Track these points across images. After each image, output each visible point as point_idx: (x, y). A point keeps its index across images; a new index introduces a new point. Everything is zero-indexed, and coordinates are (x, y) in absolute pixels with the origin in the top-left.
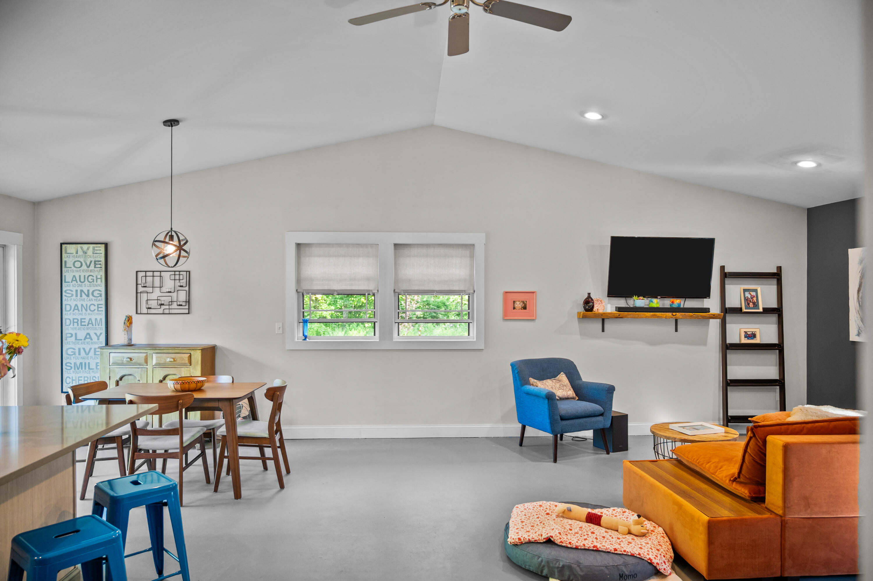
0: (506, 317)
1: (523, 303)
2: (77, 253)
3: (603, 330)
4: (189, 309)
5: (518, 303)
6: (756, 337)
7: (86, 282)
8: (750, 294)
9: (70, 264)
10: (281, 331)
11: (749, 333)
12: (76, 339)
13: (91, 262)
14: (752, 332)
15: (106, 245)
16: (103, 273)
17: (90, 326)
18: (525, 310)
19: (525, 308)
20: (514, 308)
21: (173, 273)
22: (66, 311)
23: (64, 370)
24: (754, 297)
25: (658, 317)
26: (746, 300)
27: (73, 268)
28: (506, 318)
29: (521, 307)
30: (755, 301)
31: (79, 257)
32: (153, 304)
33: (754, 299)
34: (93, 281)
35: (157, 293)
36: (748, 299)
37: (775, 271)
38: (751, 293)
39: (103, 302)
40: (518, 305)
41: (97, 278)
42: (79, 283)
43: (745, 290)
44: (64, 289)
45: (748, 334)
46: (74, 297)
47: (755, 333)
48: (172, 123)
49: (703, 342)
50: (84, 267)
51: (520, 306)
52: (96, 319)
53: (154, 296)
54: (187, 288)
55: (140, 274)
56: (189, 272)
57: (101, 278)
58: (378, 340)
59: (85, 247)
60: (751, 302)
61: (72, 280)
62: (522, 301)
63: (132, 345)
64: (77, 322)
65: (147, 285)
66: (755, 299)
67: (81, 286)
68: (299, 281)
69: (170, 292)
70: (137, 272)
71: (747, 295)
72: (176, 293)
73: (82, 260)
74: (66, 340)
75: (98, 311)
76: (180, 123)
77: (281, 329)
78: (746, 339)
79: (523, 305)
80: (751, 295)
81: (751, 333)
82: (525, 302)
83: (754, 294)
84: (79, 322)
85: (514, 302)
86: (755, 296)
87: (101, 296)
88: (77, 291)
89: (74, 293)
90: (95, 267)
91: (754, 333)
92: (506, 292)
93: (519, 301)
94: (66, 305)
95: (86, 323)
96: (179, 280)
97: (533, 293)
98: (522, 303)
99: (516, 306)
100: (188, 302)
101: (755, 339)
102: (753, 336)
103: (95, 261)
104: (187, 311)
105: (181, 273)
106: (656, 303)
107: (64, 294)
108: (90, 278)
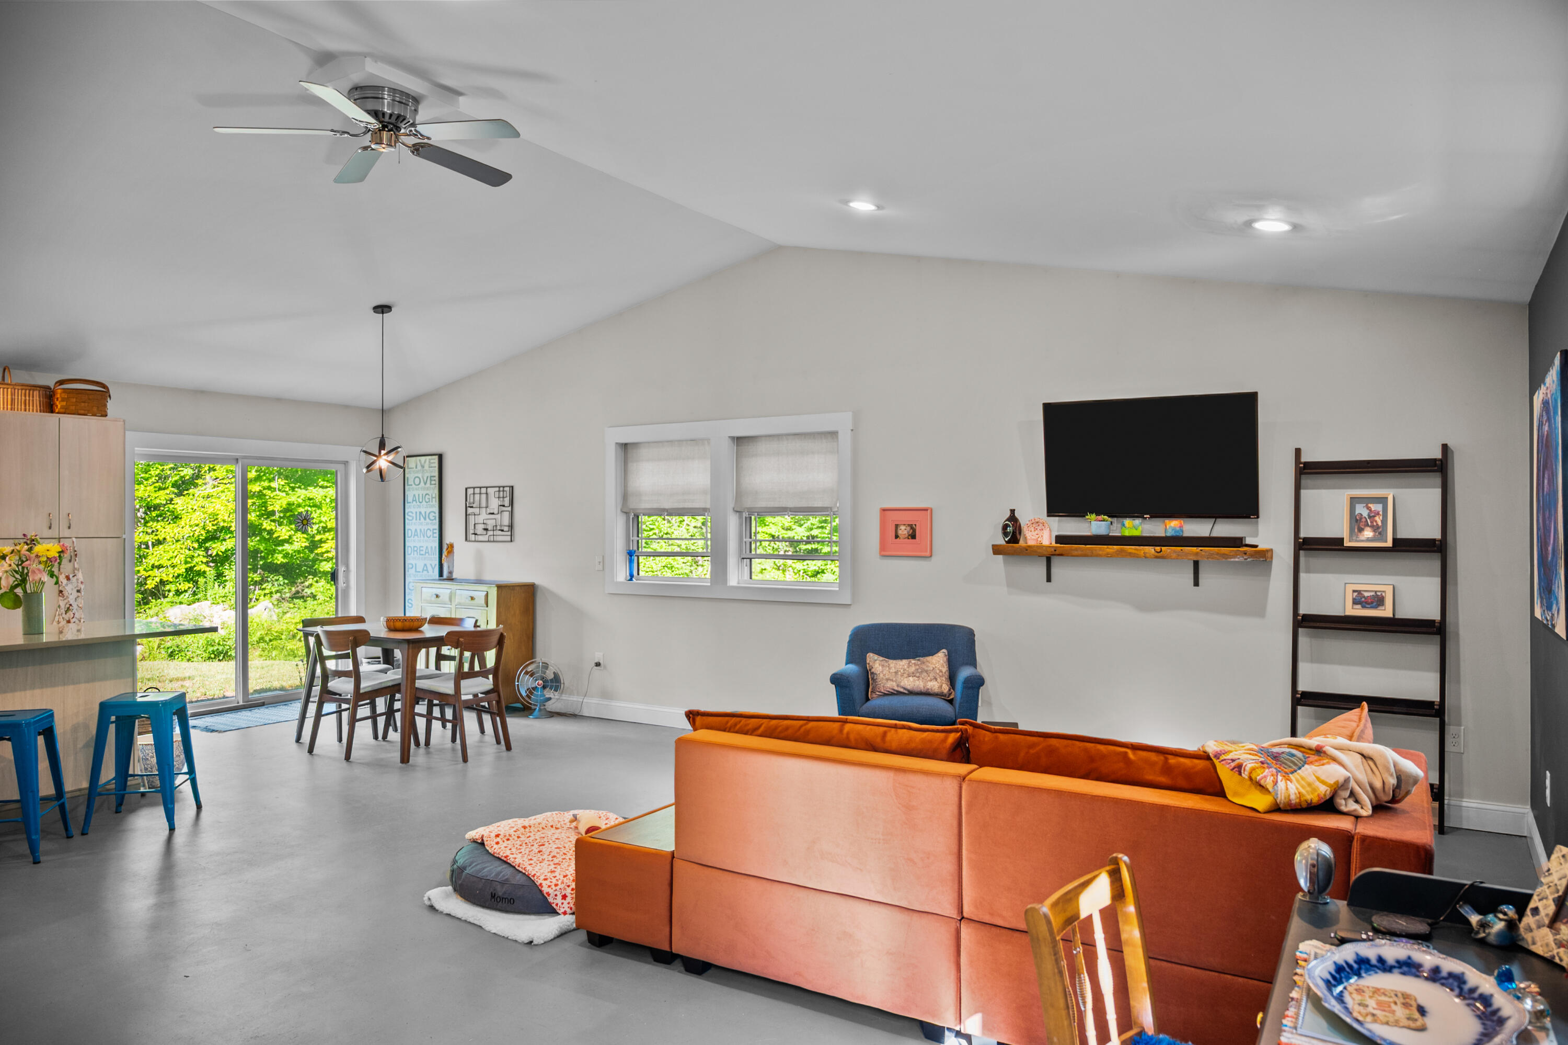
0: (885, 551)
1: (912, 528)
2: (416, 468)
3: (1049, 579)
4: (511, 535)
5: (903, 528)
6: (1383, 605)
7: (424, 503)
8: (1368, 508)
9: (411, 482)
10: (601, 567)
11: (1366, 594)
12: (416, 571)
13: (427, 477)
14: (1376, 592)
15: (440, 457)
16: (437, 491)
17: (427, 554)
18: (914, 540)
19: (913, 536)
20: (897, 537)
21: (497, 489)
22: (408, 537)
23: (407, 607)
24: (1378, 514)
25: (1131, 555)
26: (1357, 520)
27: (414, 486)
28: (883, 553)
29: (907, 535)
30: (1380, 524)
31: (418, 472)
32: (480, 529)
33: (1377, 518)
34: (429, 501)
35: (483, 516)
36: (1361, 519)
37: (1437, 454)
38: (1370, 505)
39: (437, 527)
40: (903, 531)
41: (432, 498)
42: (418, 503)
43: (1354, 501)
44: (406, 512)
45: (1364, 597)
46: (414, 521)
47: (1384, 594)
48: (382, 309)
49: (1258, 610)
50: (422, 484)
51: (906, 532)
52: (432, 547)
53: (480, 519)
54: (510, 509)
55: (470, 491)
56: (512, 487)
57: (435, 498)
58: (709, 584)
59: (423, 458)
60: (1367, 525)
61: (413, 501)
62: (909, 525)
63: (453, 579)
64: (416, 551)
65: (474, 506)
66: (1379, 520)
67: (419, 507)
68: (625, 497)
69: (493, 514)
70: (466, 489)
71: (1361, 510)
72: (500, 515)
73: (420, 475)
74: (408, 571)
75: (433, 537)
76: (393, 309)
77: (601, 564)
78: (1359, 606)
79: (911, 531)
80: (1371, 510)
81: (1373, 594)
82: (914, 526)
83: (1377, 507)
84: (418, 551)
85: (897, 526)
86: (1381, 513)
87: (435, 519)
88: (416, 513)
89: (414, 515)
90: (431, 484)
91: (1379, 594)
92: (884, 510)
93: (905, 525)
94: (408, 530)
95: (423, 552)
96: (503, 497)
97: (926, 510)
98: (908, 528)
99: (900, 532)
100: (511, 526)
101: (1380, 608)
102: (1378, 601)
103: (431, 477)
104: (509, 538)
105: (506, 489)
106: (1132, 527)
107: (406, 516)
108: (427, 496)
